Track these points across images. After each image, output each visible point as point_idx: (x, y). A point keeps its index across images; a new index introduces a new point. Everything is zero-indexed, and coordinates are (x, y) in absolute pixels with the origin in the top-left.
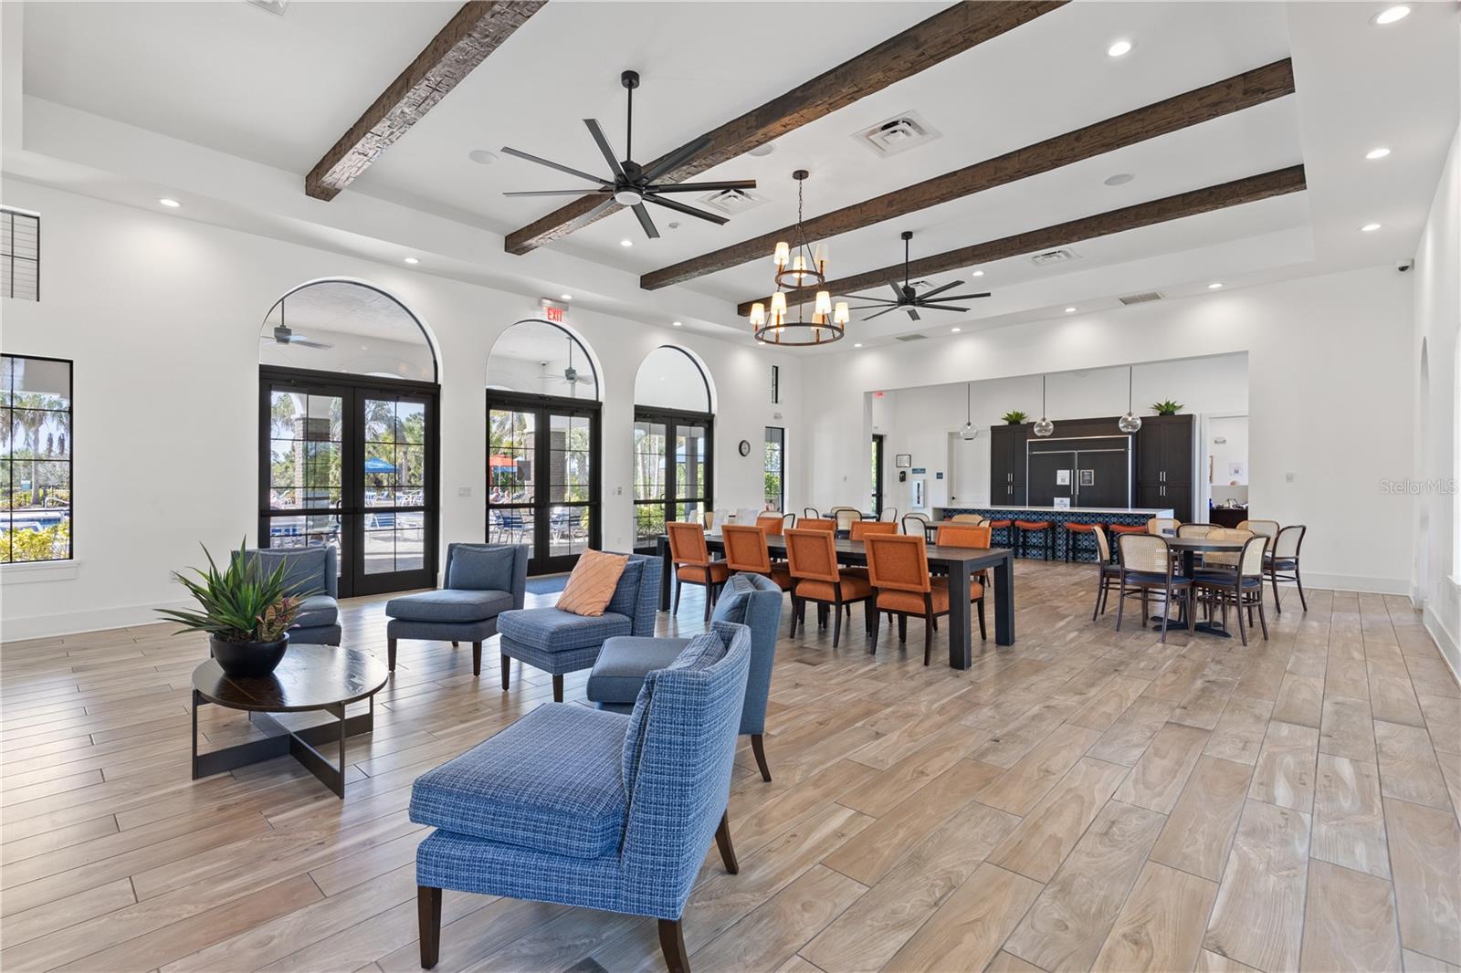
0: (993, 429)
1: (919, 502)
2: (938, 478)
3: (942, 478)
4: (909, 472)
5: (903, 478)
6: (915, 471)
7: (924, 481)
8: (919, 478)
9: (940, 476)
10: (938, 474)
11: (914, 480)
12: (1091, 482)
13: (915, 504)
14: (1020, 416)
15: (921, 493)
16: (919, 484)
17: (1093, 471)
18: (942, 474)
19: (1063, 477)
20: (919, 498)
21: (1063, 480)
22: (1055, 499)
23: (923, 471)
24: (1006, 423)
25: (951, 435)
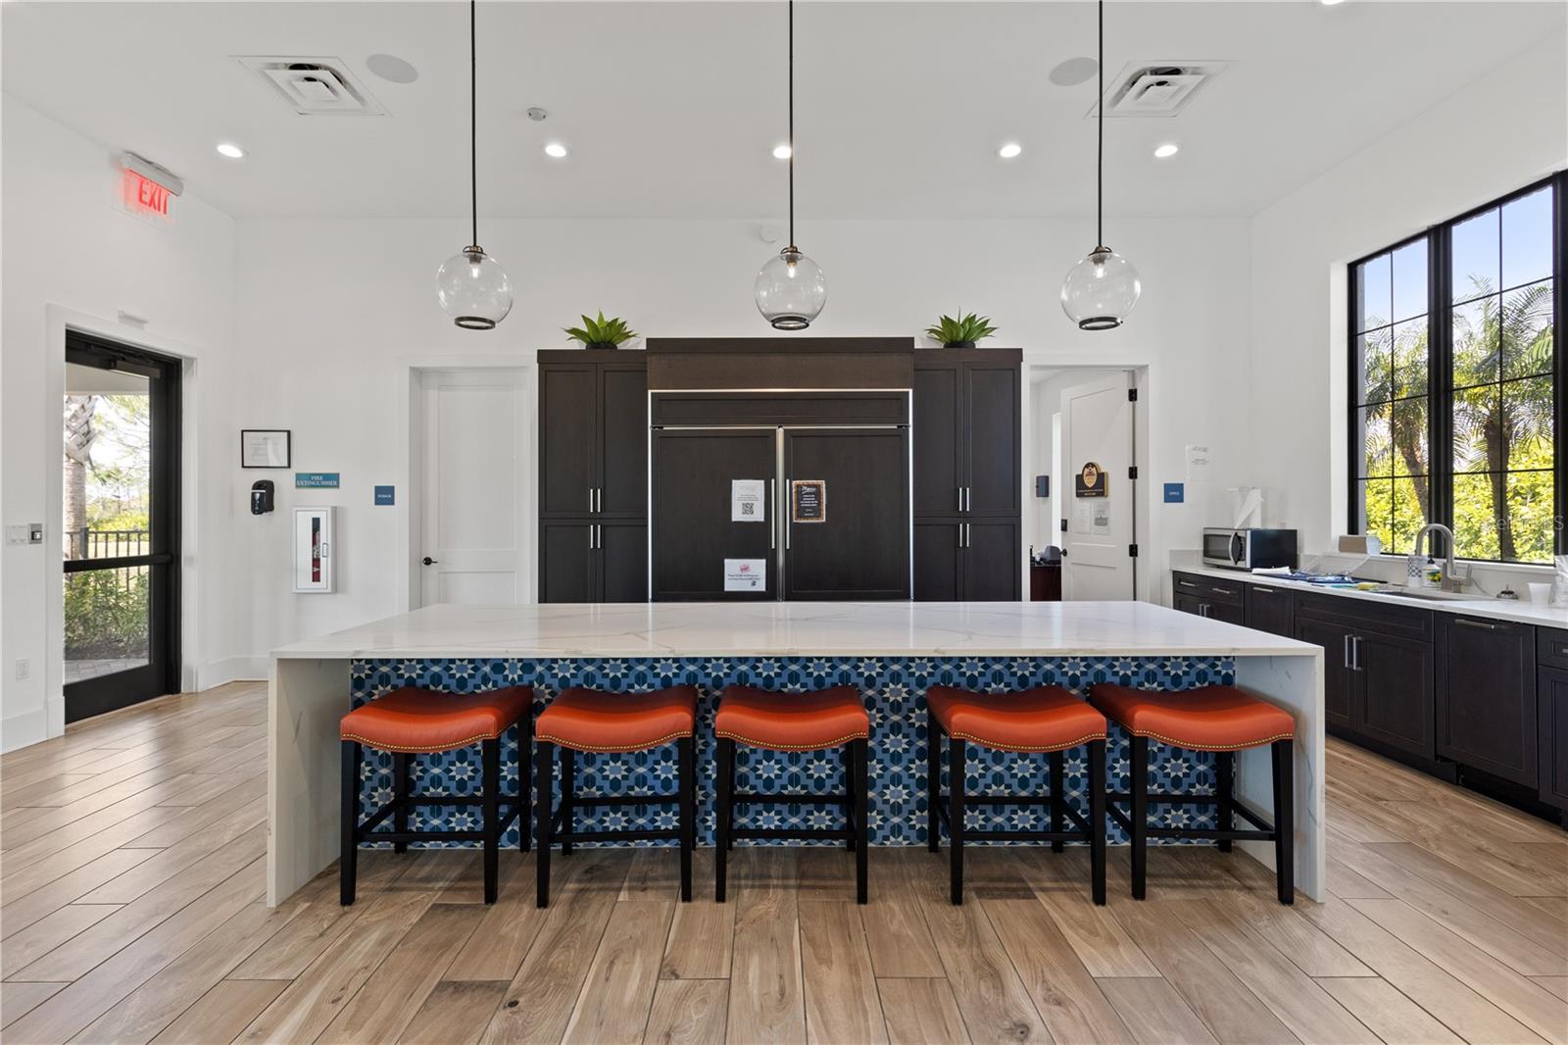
0: (546, 358)
1: (316, 577)
2: (379, 502)
3: (391, 502)
4: (284, 483)
5: (264, 499)
6: (306, 481)
7: (335, 510)
8: (321, 501)
9: (384, 496)
10: (379, 490)
11: (297, 508)
12: (817, 513)
13: (305, 581)
14: (617, 329)
15: (325, 549)
16: (316, 523)
17: (823, 483)
18: (390, 490)
19: (747, 499)
20: (316, 562)
21: (748, 508)
22: (727, 561)
23: (330, 480)
24: (578, 345)
25: (419, 374)
